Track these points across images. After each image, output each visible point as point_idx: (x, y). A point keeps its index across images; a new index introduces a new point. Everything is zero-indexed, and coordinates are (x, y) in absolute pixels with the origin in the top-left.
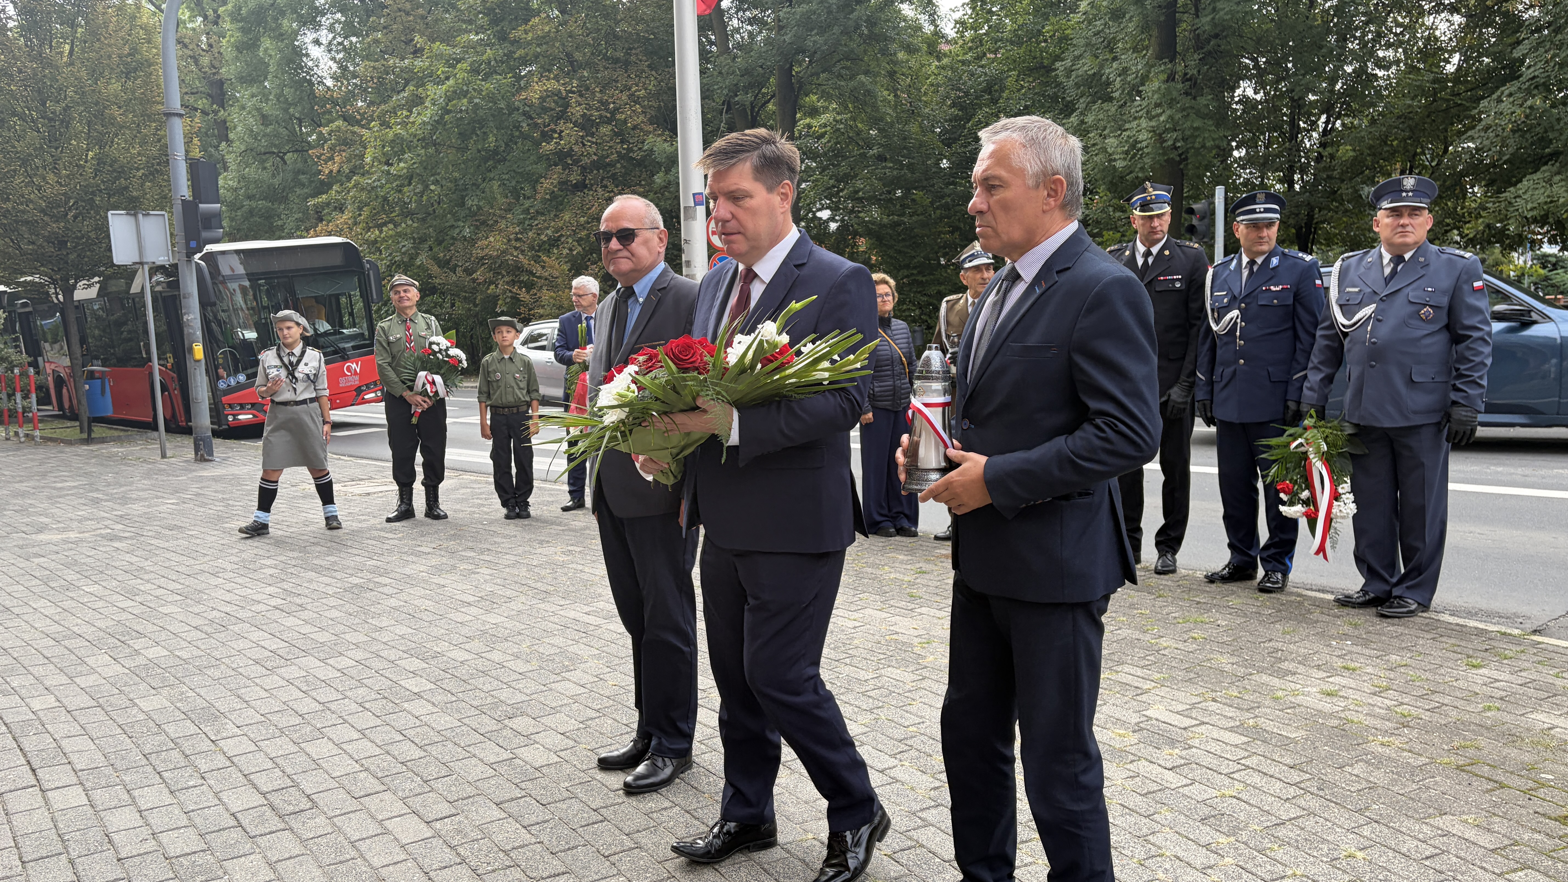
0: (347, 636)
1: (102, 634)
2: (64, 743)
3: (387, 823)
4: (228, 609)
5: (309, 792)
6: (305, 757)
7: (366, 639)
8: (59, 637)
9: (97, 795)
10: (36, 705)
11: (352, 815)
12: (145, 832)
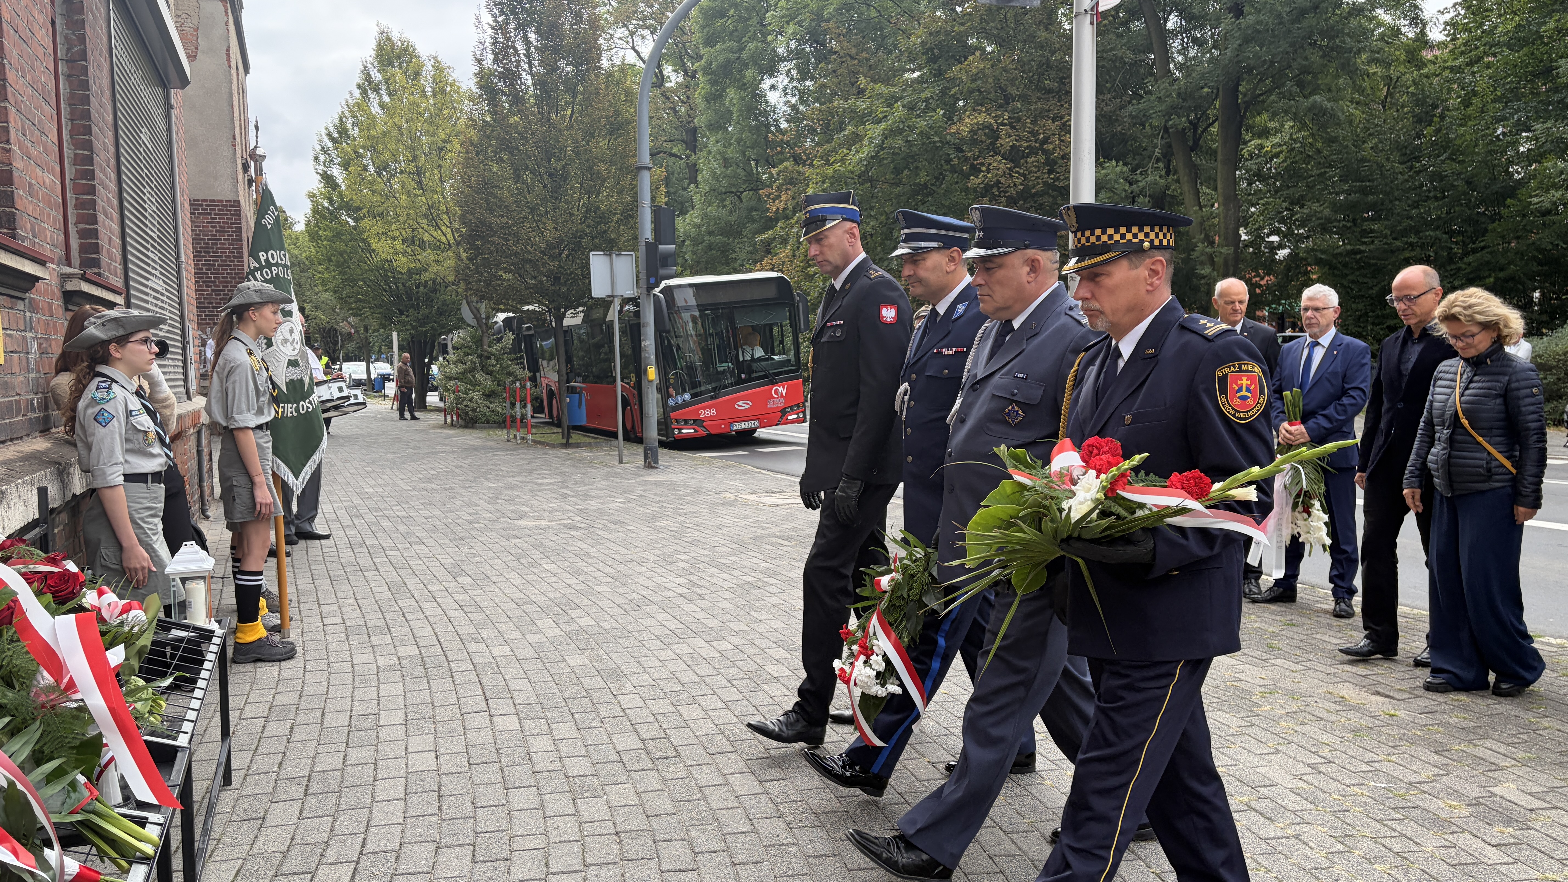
0: (732, 625)
1: (550, 603)
2: (510, 683)
3: (729, 777)
4: (644, 593)
5: (676, 744)
6: (678, 717)
7: (746, 628)
8: (520, 602)
9: (527, 724)
10: (496, 652)
11: (704, 767)
12: (555, 755)
